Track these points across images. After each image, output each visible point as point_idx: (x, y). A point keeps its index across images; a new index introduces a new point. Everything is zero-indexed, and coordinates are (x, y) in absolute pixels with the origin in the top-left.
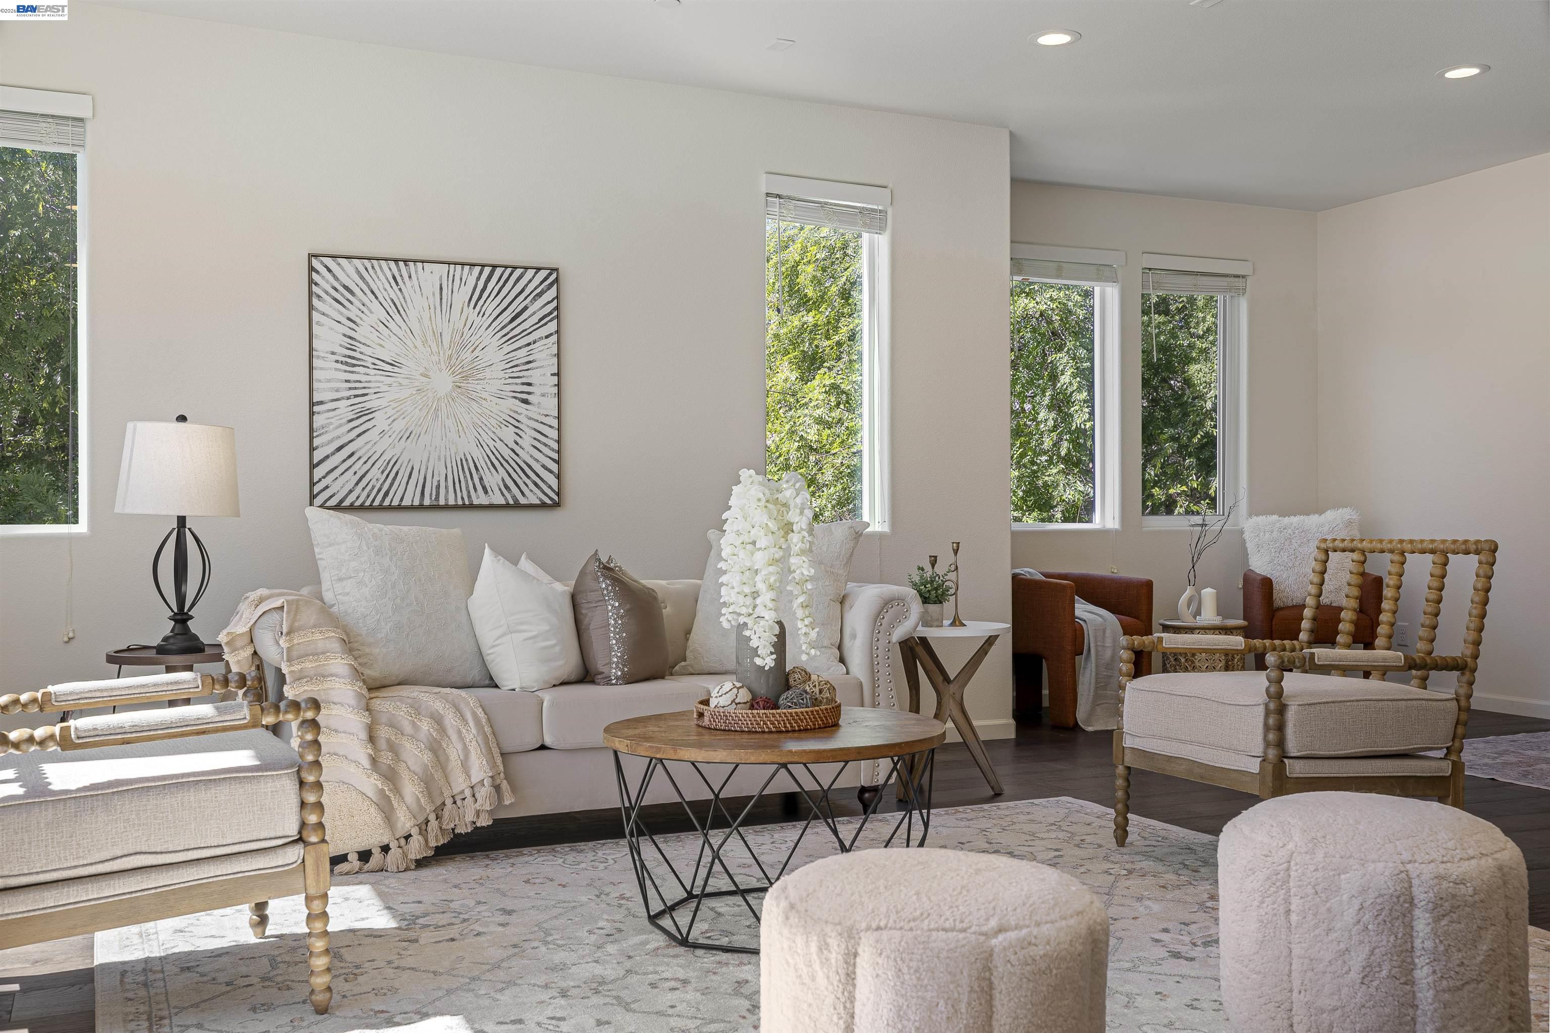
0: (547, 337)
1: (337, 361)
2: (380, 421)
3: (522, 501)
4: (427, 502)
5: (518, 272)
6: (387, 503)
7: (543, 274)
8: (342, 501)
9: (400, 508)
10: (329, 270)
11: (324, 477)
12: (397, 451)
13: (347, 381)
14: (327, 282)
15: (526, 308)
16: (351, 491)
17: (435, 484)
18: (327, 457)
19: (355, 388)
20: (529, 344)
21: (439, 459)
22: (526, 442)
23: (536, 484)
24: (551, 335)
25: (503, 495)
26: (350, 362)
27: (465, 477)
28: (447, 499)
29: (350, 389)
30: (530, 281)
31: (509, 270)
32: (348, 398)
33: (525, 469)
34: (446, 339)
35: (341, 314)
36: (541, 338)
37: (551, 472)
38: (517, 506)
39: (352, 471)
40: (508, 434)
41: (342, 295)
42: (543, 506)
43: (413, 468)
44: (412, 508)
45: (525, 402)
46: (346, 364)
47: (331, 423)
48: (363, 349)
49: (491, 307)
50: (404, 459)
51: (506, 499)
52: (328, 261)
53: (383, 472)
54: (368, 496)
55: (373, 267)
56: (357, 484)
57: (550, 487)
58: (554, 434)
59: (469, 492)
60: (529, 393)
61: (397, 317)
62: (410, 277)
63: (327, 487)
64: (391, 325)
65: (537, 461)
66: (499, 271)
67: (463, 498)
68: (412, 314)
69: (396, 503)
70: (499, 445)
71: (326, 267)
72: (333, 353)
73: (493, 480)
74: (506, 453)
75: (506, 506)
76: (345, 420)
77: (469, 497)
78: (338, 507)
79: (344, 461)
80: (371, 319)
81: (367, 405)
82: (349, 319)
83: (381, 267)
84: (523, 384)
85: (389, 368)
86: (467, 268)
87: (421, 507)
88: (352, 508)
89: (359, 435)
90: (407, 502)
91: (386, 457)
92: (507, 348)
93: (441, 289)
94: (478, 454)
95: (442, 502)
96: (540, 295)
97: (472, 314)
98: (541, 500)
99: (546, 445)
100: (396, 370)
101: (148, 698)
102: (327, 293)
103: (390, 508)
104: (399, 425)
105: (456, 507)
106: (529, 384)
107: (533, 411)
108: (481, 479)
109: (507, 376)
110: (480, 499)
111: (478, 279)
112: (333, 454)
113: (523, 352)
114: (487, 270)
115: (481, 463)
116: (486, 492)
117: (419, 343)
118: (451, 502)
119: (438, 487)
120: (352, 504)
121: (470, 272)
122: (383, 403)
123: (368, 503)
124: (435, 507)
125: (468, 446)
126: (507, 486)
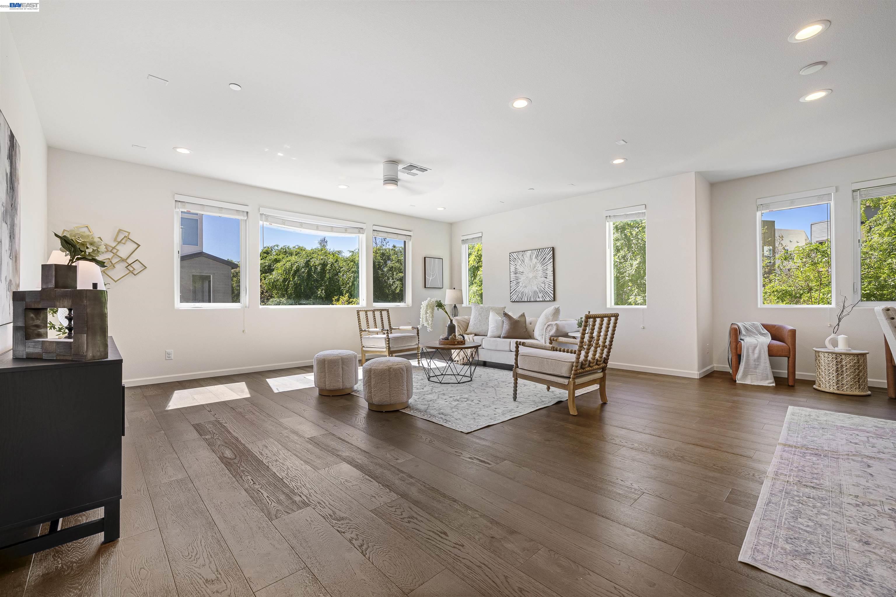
2: (521, 284)
4: (528, 300)
7: (549, 249)
8: (514, 300)
9: (524, 302)
11: (512, 296)
13: (515, 277)
14: (512, 258)
15: (546, 257)
16: (516, 299)
17: (530, 296)
18: (512, 292)
20: (547, 265)
21: (530, 291)
22: (546, 287)
23: (548, 296)
24: (551, 262)
26: (516, 273)
27: (535, 295)
30: (547, 251)
31: (543, 249)
32: (515, 280)
33: (546, 293)
34: (531, 266)
37: (552, 294)
38: (545, 301)
39: (516, 294)
40: (543, 285)
41: (514, 260)
42: (550, 301)
43: (526, 293)
44: (526, 302)
45: (546, 278)
47: (513, 285)
48: (518, 270)
49: (539, 258)
51: (543, 299)
52: (512, 254)
53: (521, 294)
54: (519, 299)
55: (519, 254)
56: (517, 297)
57: (551, 297)
58: (552, 285)
59: (536, 298)
60: (547, 276)
61: (523, 263)
62: (525, 254)
63: (512, 298)
65: (549, 291)
66: (541, 250)
68: (525, 262)
69: (523, 300)
70: (541, 288)
72: (513, 272)
73: (540, 295)
74: (543, 289)
75: (543, 301)
76: (515, 285)
78: (514, 302)
79: (515, 292)
80: (519, 264)
81: (518, 281)
82: (515, 265)
84: (546, 274)
85: (522, 273)
86: (535, 251)
87: (528, 302)
88: (516, 302)
89: (517, 287)
90: (525, 300)
91: (522, 291)
92: (542, 267)
93: (530, 256)
94: (537, 290)
96: (549, 254)
97: (536, 260)
99: (550, 287)
102: (512, 260)
103: (523, 302)
104: (524, 285)
108: (538, 295)
109: (543, 272)
110: (538, 300)
113: (546, 267)
114: (539, 250)
115: (538, 292)
116: (539, 298)
117: (527, 268)
118: (533, 300)
122: (521, 280)
123: (519, 301)
124: (530, 301)
125: (535, 288)
126: (543, 297)
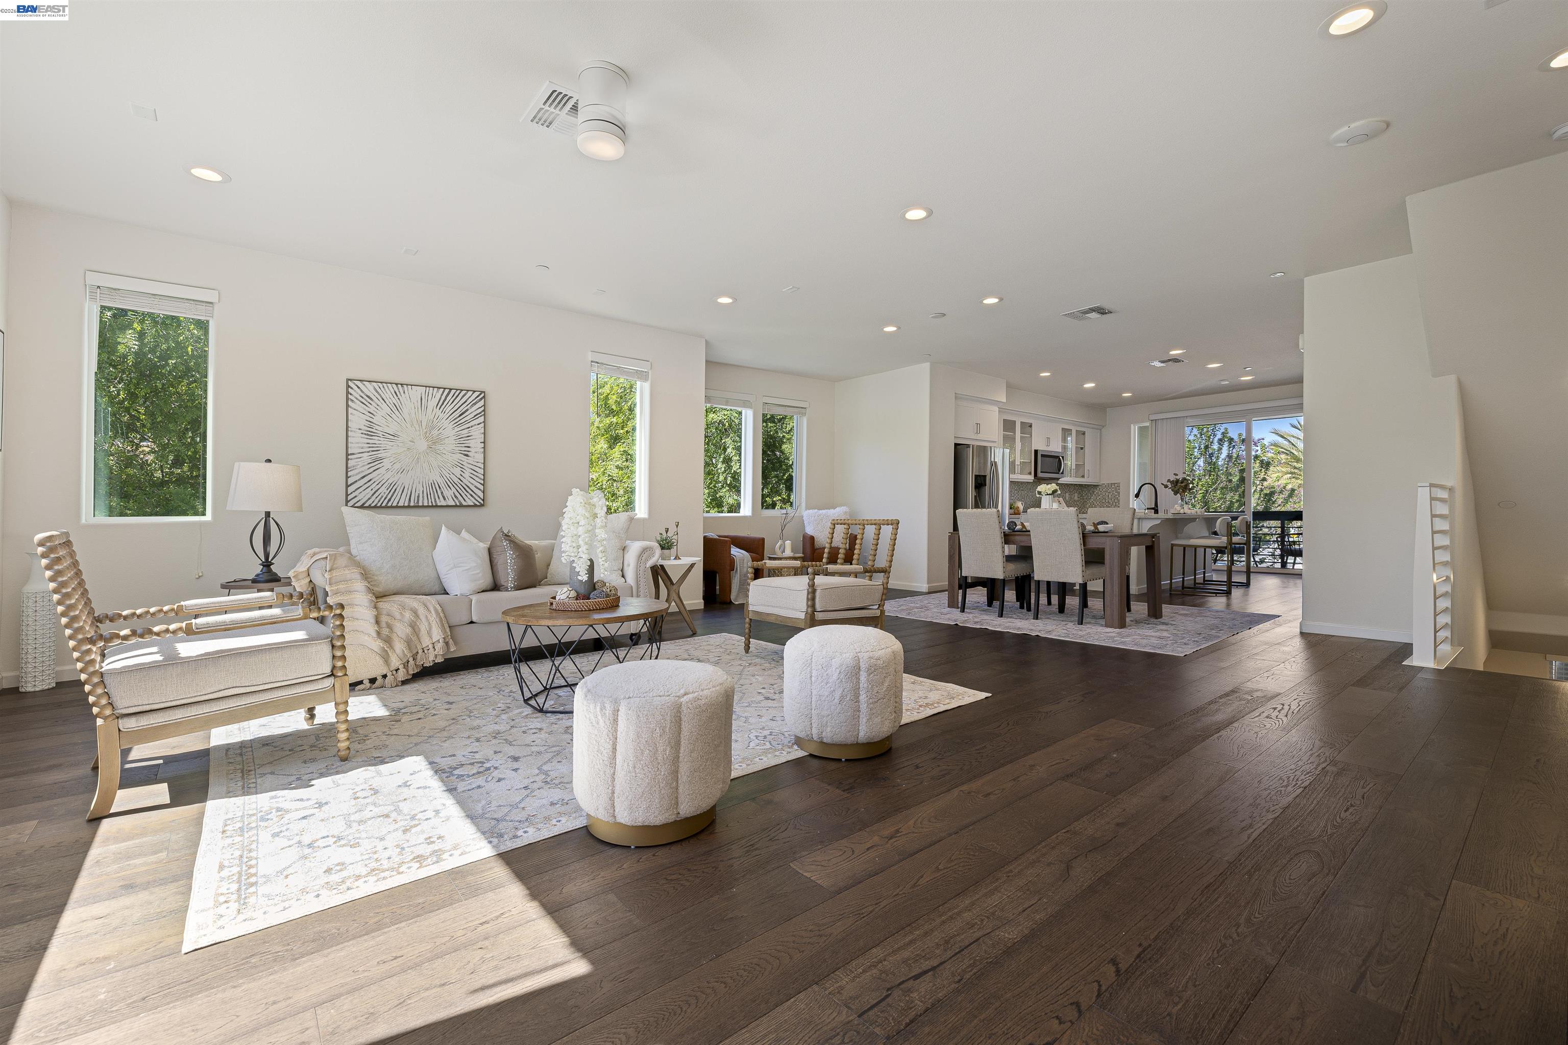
0: (478, 424)
1: (362, 433)
2: (386, 463)
3: (464, 503)
4: (412, 504)
5: (464, 392)
6: (390, 504)
7: (477, 394)
8: (364, 504)
9: (397, 507)
10: (359, 388)
11: (354, 492)
12: (396, 479)
13: (368, 443)
14: (357, 393)
15: (467, 410)
16: (369, 499)
17: (417, 495)
18: (356, 481)
19: (373, 447)
20: (469, 428)
21: (419, 483)
22: (467, 474)
23: (472, 496)
24: (481, 423)
25: (454, 501)
26: (370, 434)
27: (433, 492)
28: (423, 503)
29: (370, 447)
30: (470, 397)
31: (459, 391)
32: (368, 452)
33: (466, 488)
34: (424, 424)
35: (365, 410)
36: (475, 425)
37: (480, 490)
38: (461, 506)
39: (370, 488)
40: (457, 471)
41: (366, 400)
42: (475, 506)
43: (404, 487)
44: (404, 507)
45: (467, 455)
46: (368, 435)
47: (358, 465)
48: (377, 427)
49: (448, 409)
50: (400, 483)
51: (455, 502)
52: (358, 383)
53: (387, 489)
54: (379, 501)
55: (383, 387)
56: (373, 495)
57: (479, 497)
58: (482, 471)
59: (435, 499)
60: (468, 451)
61: (396, 412)
62: (404, 392)
63: (356, 497)
64: (393, 416)
65: (472, 484)
66: (453, 391)
67: (432, 502)
68: (405, 411)
69: (395, 504)
70: (452, 476)
71: (357, 386)
72: (360, 429)
73: (448, 493)
74: (456, 480)
75: (456, 506)
76: (366, 463)
77: (435, 501)
78: (362, 507)
79: (366, 483)
80: (382, 413)
81: (379, 456)
82: (369, 412)
83: (388, 387)
84: (465, 447)
85: (392, 437)
86: (436, 389)
87: (409, 507)
88: (370, 507)
89: (374, 471)
90: (401, 504)
91: (390, 482)
92: (457, 429)
93: (421, 399)
94: (440, 481)
95: (420, 504)
96: (475, 404)
97: (439, 412)
98: (474, 503)
99: (477, 476)
100: (396, 438)
101: (243, 606)
102: (357, 399)
103: (392, 507)
104: (397, 466)
105: (428, 507)
106: (469, 447)
107: (470, 460)
108: (442, 493)
109: (457, 443)
110: (441, 503)
111: (442, 395)
112: (359, 480)
113: (466, 431)
114: (447, 391)
115: (442, 485)
116: (445, 499)
117: (409, 426)
118: (426, 504)
119: (418, 497)
120: (370, 505)
121: (438, 391)
122: (388, 455)
123: (379, 505)
124: (417, 507)
125: (435, 477)
126: (456, 497)
